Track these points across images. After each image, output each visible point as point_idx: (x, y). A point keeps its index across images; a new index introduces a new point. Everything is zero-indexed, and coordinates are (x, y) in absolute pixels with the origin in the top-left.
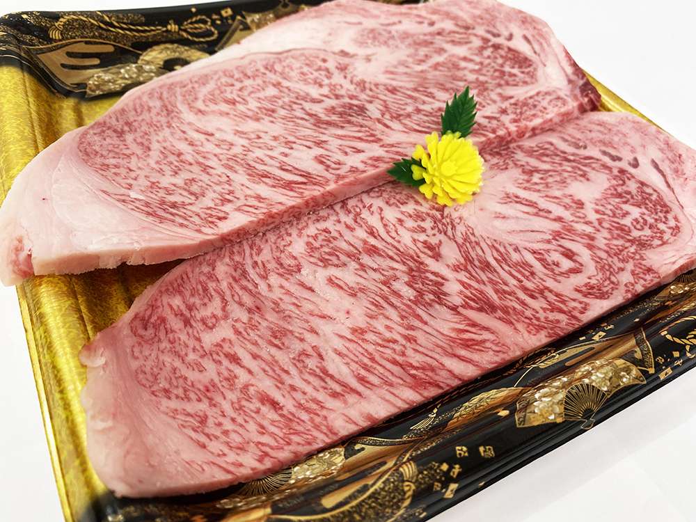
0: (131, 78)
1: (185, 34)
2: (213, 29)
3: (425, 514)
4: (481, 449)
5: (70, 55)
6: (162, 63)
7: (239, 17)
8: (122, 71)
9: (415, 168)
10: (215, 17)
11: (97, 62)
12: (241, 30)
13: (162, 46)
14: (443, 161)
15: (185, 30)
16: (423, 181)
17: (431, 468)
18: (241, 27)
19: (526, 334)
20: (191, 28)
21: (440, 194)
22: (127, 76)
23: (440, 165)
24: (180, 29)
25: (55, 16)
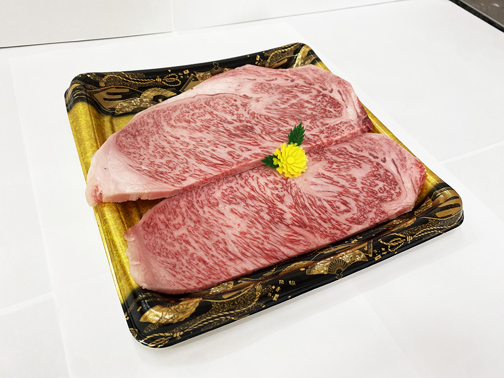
0: (137, 105)
1: (164, 83)
2: (179, 80)
3: (264, 306)
4: (290, 282)
5: (108, 94)
6: (152, 98)
7: (192, 74)
8: (133, 101)
9: (274, 159)
10: (180, 74)
11: (120, 96)
12: (193, 81)
13: (153, 89)
14: (288, 156)
15: (165, 81)
16: (278, 166)
17: (268, 287)
18: (193, 79)
19: (319, 238)
20: (168, 80)
21: (286, 172)
22: (135, 104)
23: (287, 158)
24: (162, 80)
25: (102, 75)
